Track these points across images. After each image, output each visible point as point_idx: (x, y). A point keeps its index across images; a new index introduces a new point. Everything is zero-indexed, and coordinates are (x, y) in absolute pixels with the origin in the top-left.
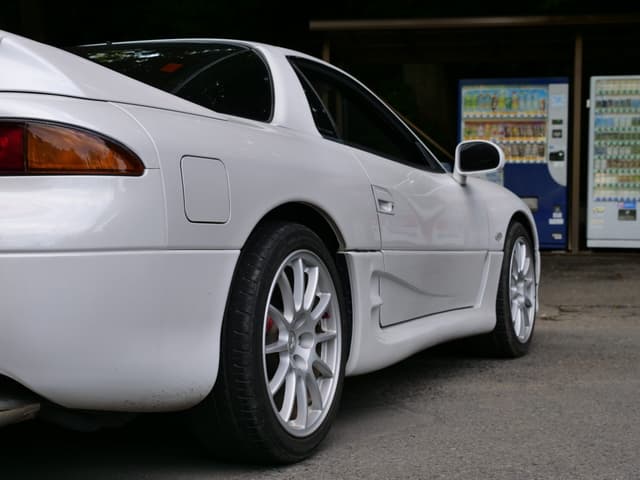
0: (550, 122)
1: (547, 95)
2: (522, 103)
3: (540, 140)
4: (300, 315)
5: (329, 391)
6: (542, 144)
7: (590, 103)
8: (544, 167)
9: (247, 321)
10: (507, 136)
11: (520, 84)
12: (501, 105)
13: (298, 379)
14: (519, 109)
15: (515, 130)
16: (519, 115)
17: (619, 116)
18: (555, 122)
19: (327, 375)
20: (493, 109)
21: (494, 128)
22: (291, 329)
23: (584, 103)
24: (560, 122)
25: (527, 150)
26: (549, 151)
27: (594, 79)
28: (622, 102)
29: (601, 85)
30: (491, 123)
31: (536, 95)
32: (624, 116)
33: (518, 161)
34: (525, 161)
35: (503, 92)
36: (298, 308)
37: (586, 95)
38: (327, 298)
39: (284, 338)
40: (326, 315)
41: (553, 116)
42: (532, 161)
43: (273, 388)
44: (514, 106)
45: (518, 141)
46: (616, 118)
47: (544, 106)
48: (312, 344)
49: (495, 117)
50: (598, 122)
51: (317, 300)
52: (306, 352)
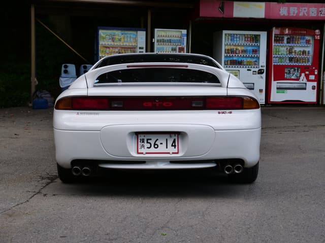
0: (138, 48)
1: (137, 35)
2: (126, 39)
7: (155, 40)
10: (119, 53)
11: (125, 30)
12: (117, 40)
14: (125, 42)
15: (123, 51)
16: (125, 44)
17: (166, 46)
18: (140, 48)
20: (113, 41)
21: (114, 50)
23: (152, 40)
24: (142, 48)
27: (156, 30)
28: (168, 40)
29: (159, 33)
30: (113, 47)
31: (131, 36)
32: (169, 46)
35: (117, 33)
37: (153, 36)
41: (139, 46)
44: (122, 40)
46: (165, 47)
47: (136, 41)
49: (114, 45)
50: (157, 48)
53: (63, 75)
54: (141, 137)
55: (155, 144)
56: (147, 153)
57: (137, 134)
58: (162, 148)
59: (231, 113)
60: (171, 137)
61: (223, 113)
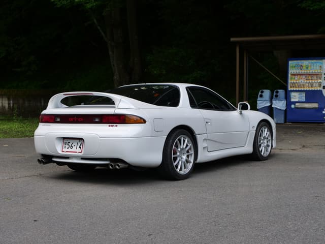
0: (323, 74)
1: (322, 63)
2: (312, 67)
3: (319, 81)
4: (182, 149)
5: (190, 166)
6: (320, 82)
8: (321, 91)
9: (169, 150)
10: (307, 80)
12: (304, 68)
13: (182, 163)
14: (311, 69)
15: (310, 77)
16: (311, 71)
19: (190, 162)
20: (301, 69)
21: (301, 77)
22: (180, 152)
25: (314, 85)
26: (322, 85)
30: (300, 75)
31: (318, 64)
33: (311, 89)
34: (313, 89)
35: (305, 63)
36: (182, 147)
38: (190, 145)
39: (178, 154)
40: (190, 149)
42: (316, 89)
43: (175, 164)
44: (309, 68)
45: (311, 81)
47: (321, 68)
48: (186, 155)
49: (302, 73)
51: (187, 145)
52: (184, 157)
53: (259, 98)
54: (66, 141)
55: (71, 146)
56: (67, 152)
57: (64, 138)
58: (74, 149)
59: (116, 126)
60: (80, 141)
61: (112, 126)
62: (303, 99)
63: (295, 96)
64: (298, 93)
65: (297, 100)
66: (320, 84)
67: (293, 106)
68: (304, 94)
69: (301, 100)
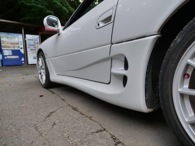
2: (13, 38)
3: (18, 45)
7: (26, 39)
8: (19, 50)
12: (9, 38)
24: (22, 42)
25: (16, 47)
27: (26, 35)
50: (28, 43)
62: (11, 54)
63: (6, 52)
64: (8, 51)
65: (7, 54)
66: (19, 47)
67: (6, 58)
68: (11, 51)
69: (9, 54)
